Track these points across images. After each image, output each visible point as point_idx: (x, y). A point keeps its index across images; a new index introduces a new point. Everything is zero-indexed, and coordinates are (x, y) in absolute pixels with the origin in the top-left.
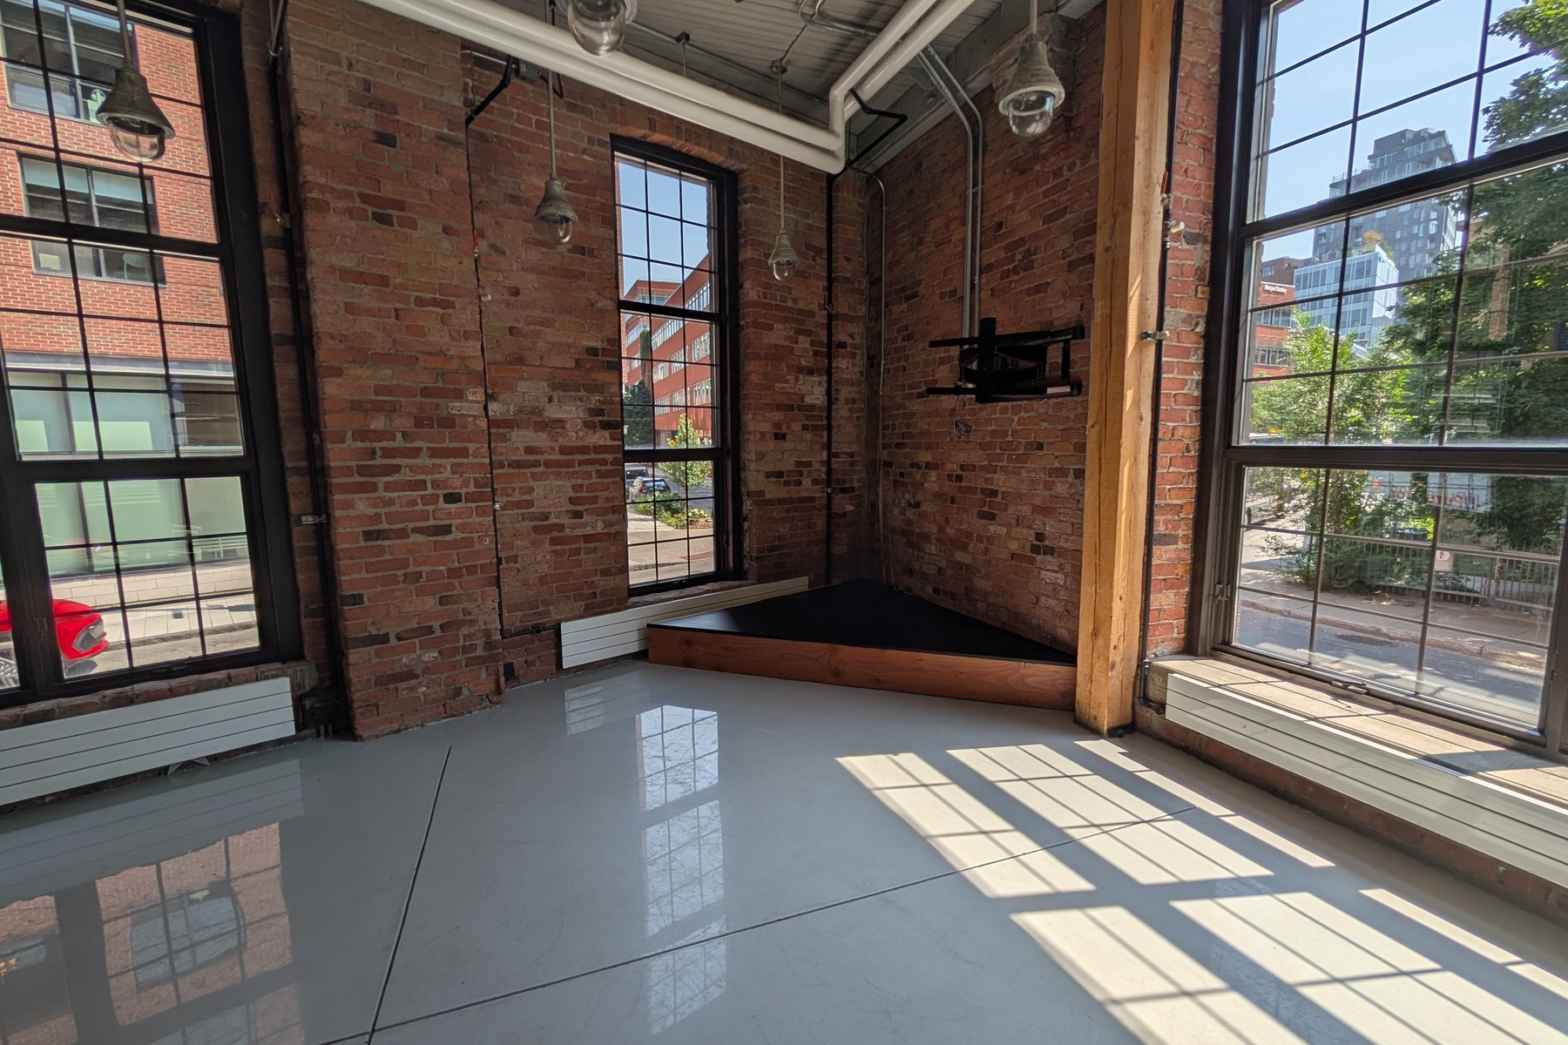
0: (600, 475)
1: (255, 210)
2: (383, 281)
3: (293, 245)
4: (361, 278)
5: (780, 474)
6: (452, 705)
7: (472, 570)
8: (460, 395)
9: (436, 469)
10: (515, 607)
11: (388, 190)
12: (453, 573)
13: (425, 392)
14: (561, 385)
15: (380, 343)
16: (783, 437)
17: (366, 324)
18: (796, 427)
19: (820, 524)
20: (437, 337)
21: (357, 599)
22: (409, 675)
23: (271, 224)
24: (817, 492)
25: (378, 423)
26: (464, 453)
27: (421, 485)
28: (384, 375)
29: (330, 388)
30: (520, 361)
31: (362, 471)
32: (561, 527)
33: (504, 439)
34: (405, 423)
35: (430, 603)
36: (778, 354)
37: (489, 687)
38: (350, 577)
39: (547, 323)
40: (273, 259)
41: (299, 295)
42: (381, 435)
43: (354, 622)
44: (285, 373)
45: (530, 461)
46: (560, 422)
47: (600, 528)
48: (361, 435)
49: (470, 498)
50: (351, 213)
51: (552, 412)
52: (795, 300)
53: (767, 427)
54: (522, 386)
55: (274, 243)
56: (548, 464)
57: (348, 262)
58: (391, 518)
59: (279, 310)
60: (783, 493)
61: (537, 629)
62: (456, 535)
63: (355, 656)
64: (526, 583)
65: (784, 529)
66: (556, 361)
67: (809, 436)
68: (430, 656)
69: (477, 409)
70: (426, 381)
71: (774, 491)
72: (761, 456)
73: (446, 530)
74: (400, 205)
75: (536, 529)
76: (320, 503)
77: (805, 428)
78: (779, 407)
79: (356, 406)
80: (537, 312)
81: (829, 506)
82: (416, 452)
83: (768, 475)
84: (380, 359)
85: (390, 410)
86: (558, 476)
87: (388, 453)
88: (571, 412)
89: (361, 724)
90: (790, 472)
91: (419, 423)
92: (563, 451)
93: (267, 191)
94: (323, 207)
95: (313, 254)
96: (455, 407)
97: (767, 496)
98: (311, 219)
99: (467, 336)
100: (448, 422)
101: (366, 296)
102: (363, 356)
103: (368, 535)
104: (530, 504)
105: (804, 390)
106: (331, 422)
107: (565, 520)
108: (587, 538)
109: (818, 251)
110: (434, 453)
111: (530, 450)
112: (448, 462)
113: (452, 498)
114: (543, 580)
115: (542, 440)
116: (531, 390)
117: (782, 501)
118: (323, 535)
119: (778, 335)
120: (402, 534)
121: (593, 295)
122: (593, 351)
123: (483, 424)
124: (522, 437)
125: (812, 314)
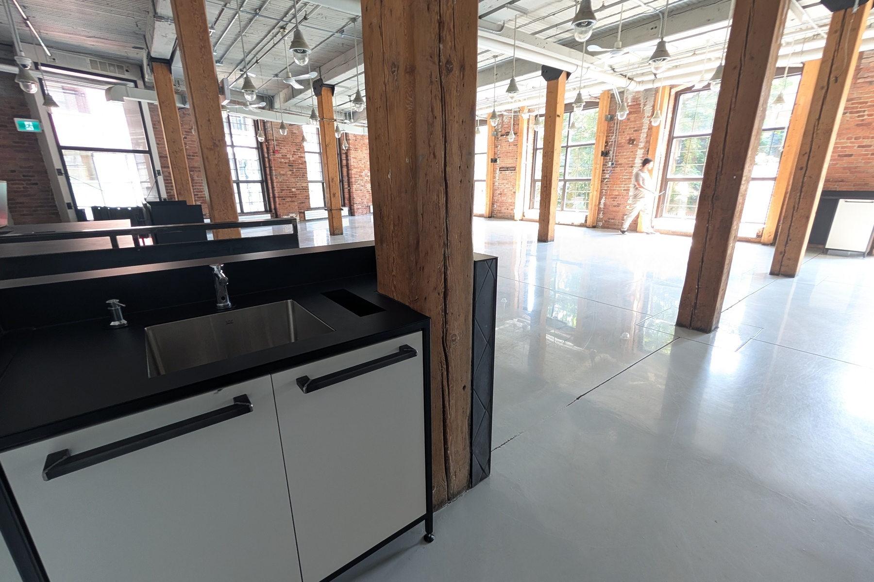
2: (356, 158)
15: (356, 166)
34: (358, 176)
38: (354, 195)
41: (347, 160)
42: (356, 178)
44: (345, 170)
48: (355, 178)
57: (353, 156)
58: (357, 188)
59: (344, 162)
63: (355, 206)
70: (359, 171)
76: (350, 186)
82: (359, 180)
84: (356, 168)
85: (357, 174)
89: (355, 214)
94: (351, 150)
95: (350, 156)
100: (361, 176)
102: (355, 168)
113: (362, 186)
120: (358, 190)
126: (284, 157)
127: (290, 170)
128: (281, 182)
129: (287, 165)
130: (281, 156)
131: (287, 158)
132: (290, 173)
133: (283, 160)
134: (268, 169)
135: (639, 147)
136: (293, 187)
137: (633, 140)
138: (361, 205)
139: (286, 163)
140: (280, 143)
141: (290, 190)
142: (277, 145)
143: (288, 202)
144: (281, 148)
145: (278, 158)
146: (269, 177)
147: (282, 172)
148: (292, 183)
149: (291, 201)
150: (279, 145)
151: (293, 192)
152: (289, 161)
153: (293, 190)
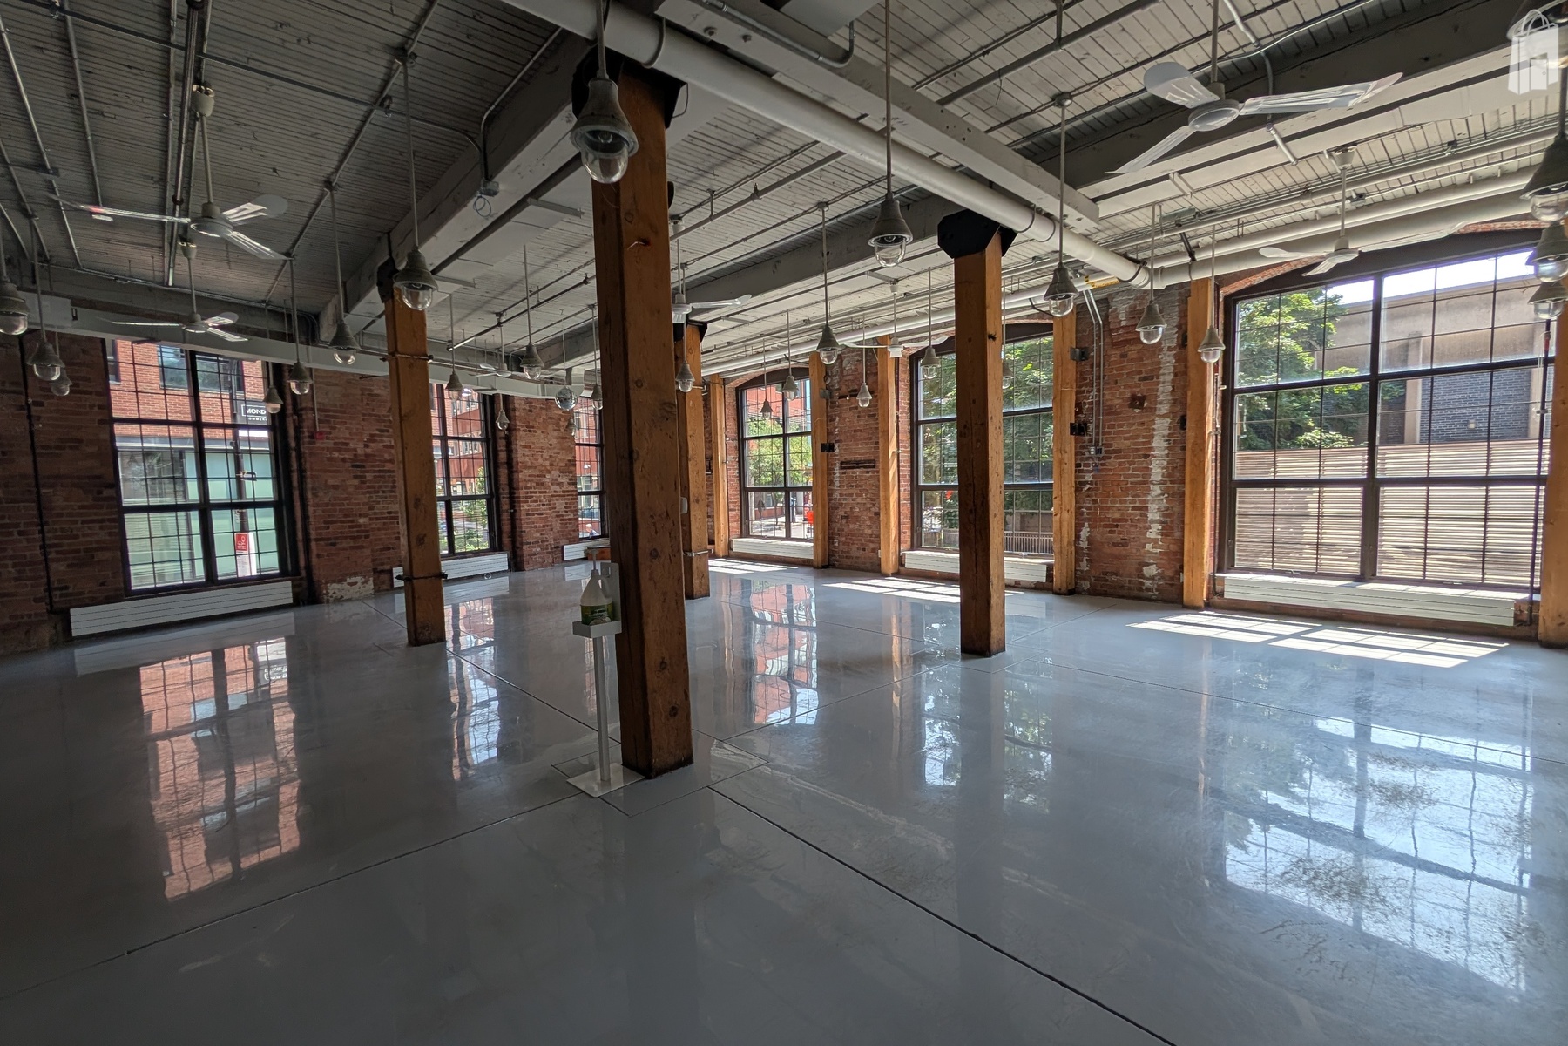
1: (495, 431)
2: (530, 447)
4: (526, 447)
6: (544, 564)
9: (540, 497)
11: (531, 424)
12: (544, 526)
13: (538, 476)
14: (562, 472)
15: (529, 464)
17: (527, 459)
20: (540, 461)
22: (535, 554)
25: (528, 485)
27: (537, 501)
31: (527, 497)
34: (534, 484)
35: (539, 535)
37: (551, 561)
39: (558, 454)
40: (502, 444)
41: (509, 451)
42: (530, 488)
44: (503, 472)
46: (562, 483)
48: (526, 488)
50: (524, 431)
51: (560, 480)
55: (503, 438)
56: (559, 496)
59: (503, 456)
61: (560, 547)
66: (561, 464)
70: (537, 473)
73: (542, 514)
76: (512, 507)
80: (556, 450)
82: (536, 492)
86: (561, 500)
101: (528, 451)
107: (563, 514)
110: (540, 492)
114: (561, 532)
118: (512, 515)
120: (533, 515)
126: (342, 446)
127: (356, 477)
128: (327, 505)
129: (348, 465)
130: (331, 445)
131: (348, 450)
132: (356, 482)
133: (336, 454)
134: (295, 477)
135: (1157, 413)
136: (360, 516)
137: (1142, 399)
138: (539, 546)
139: (344, 460)
140: (333, 417)
141: (352, 521)
142: (320, 421)
143: (344, 549)
144: (334, 428)
145: (323, 449)
146: (296, 494)
147: (331, 482)
148: (359, 504)
149: (352, 548)
150: (328, 422)
151: (360, 526)
152: (355, 455)
153: (361, 521)
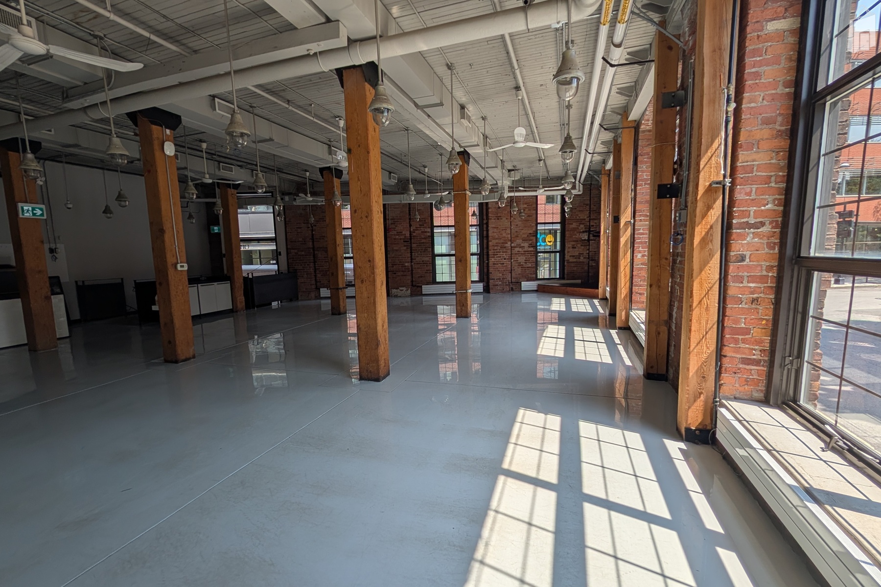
0: (531, 256)
1: (483, 219)
3: (487, 224)
4: (495, 228)
5: (574, 256)
6: (503, 291)
7: (507, 270)
8: (507, 243)
9: (503, 254)
10: (514, 278)
12: (504, 271)
13: (502, 243)
14: (524, 240)
15: (497, 237)
16: (575, 248)
17: (495, 234)
18: (579, 245)
19: (586, 268)
20: (504, 235)
21: (491, 273)
22: (497, 285)
23: (485, 222)
24: (586, 261)
25: (496, 248)
26: (507, 252)
27: (501, 257)
28: (497, 241)
29: (490, 243)
30: (517, 236)
31: (494, 255)
32: (523, 265)
33: (514, 250)
34: (499, 248)
35: (501, 275)
36: (574, 229)
37: (508, 290)
38: (491, 270)
39: (522, 229)
40: (485, 226)
41: (487, 231)
42: (497, 250)
43: (491, 276)
44: (485, 241)
45: (518, 253)
46: (524, 247)
47: (530, 266)
49: (507, 259)
50: (494, 219)
51: (522, 245)
52: (579, 217)
53: (570, 246)
54: (517, 241)
55: (485, 224)
56: (521, 254)
57: (494, 226)
58: (497, 262)
59: (485, 233)
60: (575, 260)
61: (518, 282)
62: (505, 265)
63: (491, 281)
64: (516, 274)
65: (575, 269)
66: (524, 236)
67: (583, 247)
68: (500, 283)
69: (510, 245)
71: (572, 260)
72: (568, 252)
73: (504, 264)
74: (500, 217)
75: (518, 265)
76: (488, 260)
77: (581, 245)
78: (574, 241)
79: (493, 246)
80: (521, 228)
81: (589, 264)
82: (500, 252)
83: (570, 256)
84: (497, 239)
85: (497, 246)
86: (523, 256)
87: (497, 252)
88: (526, 245)
89: (491, 291)
90: (576, 256)
91: (501, 248)
92: (524, 251)
93: (485, 217)
94: (491, 219)
95: (489, 226)
96: (506, 245)
97: (570, 261)
98: (490, 221)
99: (508, 234)
100: (505, 247)
101: (495, 230)
102: (495, 239)
103: (493, 264)
104: (518, 261)
105: (581, 237)
106: (490, 248)
107: (523, 264)
108: (528, 267)
109: (587, 205)
110: (503, 252)
111: (518, 251)
112: (504, 253)
113: (505, 259)
114: (519, 274)
115: (520, 250)
116: (519, 241)
117: (574, 262)
118: (488, 264)
119: (574, 225)
120: (498, 264)
121: (531, 224)
122: (530, 233)
123: (510, 247)
124: (517, 249)
125: (585, 219)
128: (393, 257)
130: (396, 233)
131: (403, 235)
132: (405, 248)
133: (397, 237)
138: (501, 281)
139: (401, 239)
140: (397, 221)
141: (403, 264)
142: (391, 224)
143: (399, 276)
144: (397, 226)
145: (392, 235)
147: (395, 248)
148: (405, 257)
149: (402, 275)
151: (406, 266)
152: (405, 237)
